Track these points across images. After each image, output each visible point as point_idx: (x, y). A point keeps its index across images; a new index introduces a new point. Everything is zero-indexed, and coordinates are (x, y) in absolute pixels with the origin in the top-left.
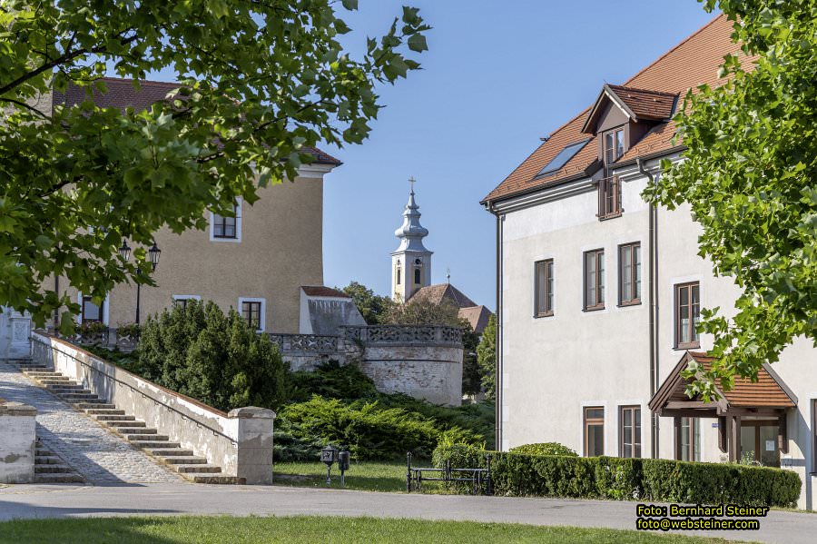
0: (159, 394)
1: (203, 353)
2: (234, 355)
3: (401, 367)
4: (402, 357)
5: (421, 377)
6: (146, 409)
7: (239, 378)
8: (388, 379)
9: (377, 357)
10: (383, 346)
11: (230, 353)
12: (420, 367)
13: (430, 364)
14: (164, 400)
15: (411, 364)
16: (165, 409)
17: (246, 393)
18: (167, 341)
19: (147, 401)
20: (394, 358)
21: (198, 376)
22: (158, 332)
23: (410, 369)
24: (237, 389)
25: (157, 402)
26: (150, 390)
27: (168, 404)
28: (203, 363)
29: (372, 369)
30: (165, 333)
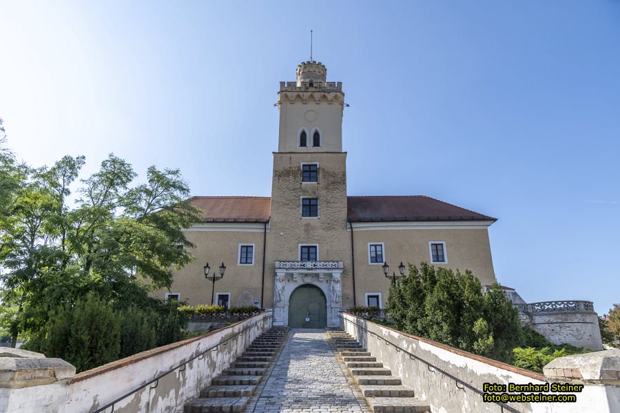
0: (400, 339)
1: (440, 302)
2: (470, 303)
3: (561, 327)
4: (560, 321)
5: (575, 333)
6: (391, 356)
7: (480, 324)
8: (552, 335)
9: (543, 321)
10: (546, 315)
11: (465, 302)
12: (574, 327)
13: (580, 324)
14: (404, 345)
15: (567, 325)
16: (407, 357)
17: (491, 339)
18: (408, 296)
19: (391, 348)
20: (555, 321)
21: (438, 324)
22: (400, 291)
23: (568, 329)
24: (480, 336)
25: (398, 348)
26: (392, 337)
27: (410, 351)
28: (441, 310)
29: (540, 329)
30: (405, 289)
